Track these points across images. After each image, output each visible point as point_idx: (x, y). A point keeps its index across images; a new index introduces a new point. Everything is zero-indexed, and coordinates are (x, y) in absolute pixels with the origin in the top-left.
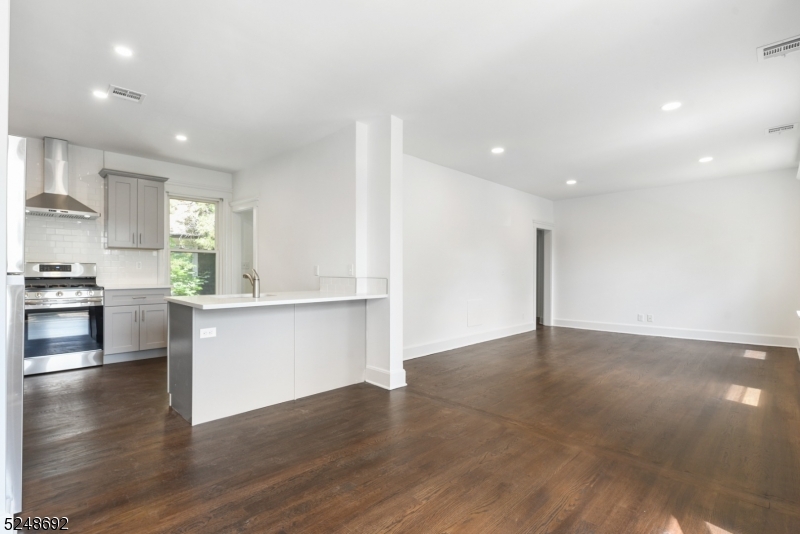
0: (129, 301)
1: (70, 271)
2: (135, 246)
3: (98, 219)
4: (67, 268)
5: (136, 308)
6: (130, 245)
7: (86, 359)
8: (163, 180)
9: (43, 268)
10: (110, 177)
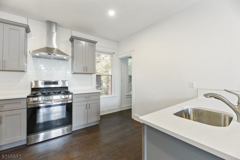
0: (83, 99)
1: (58, 84)
2: (84, 72)
3: (69, 60)
4: (56, 83)
5: (86, 103)
6: (83, 72)
7: (63, 131)
8: (95, 43)
9: (46, 83)
10: (75, 40)
